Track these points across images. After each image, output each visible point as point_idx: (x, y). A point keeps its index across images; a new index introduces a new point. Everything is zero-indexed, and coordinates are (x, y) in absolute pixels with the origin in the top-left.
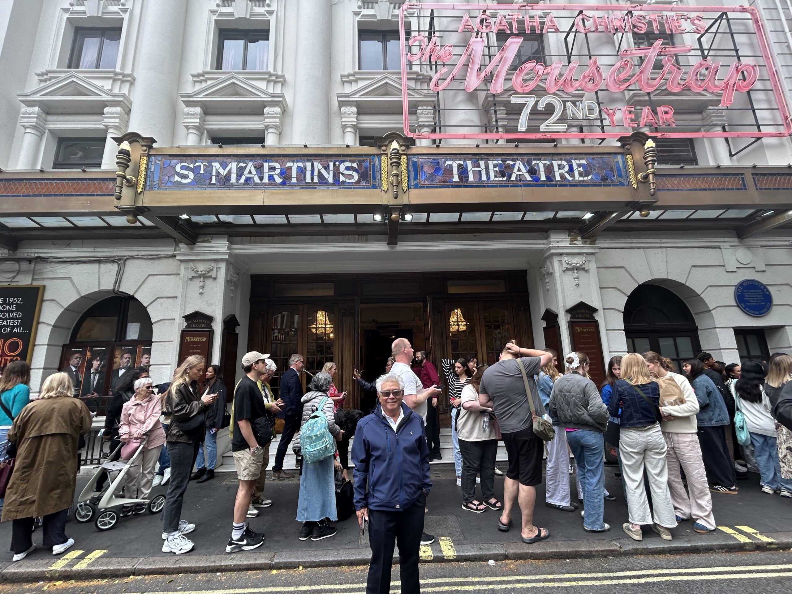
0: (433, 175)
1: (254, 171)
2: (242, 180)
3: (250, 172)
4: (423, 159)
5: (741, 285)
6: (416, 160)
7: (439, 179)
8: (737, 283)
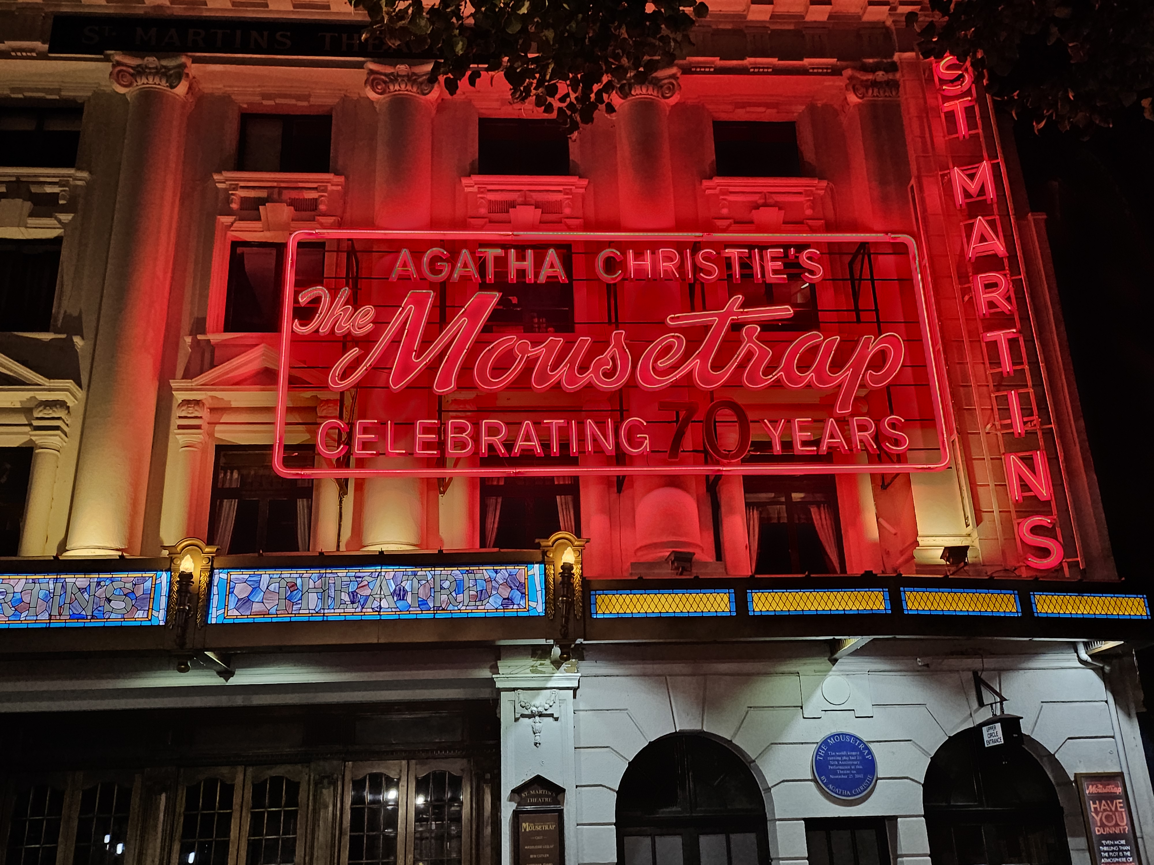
0: (246, 601)
4: (235, 575)
5: (825, 742)
6: (224, 576)
7: (257, 607)
8: (819, 739)
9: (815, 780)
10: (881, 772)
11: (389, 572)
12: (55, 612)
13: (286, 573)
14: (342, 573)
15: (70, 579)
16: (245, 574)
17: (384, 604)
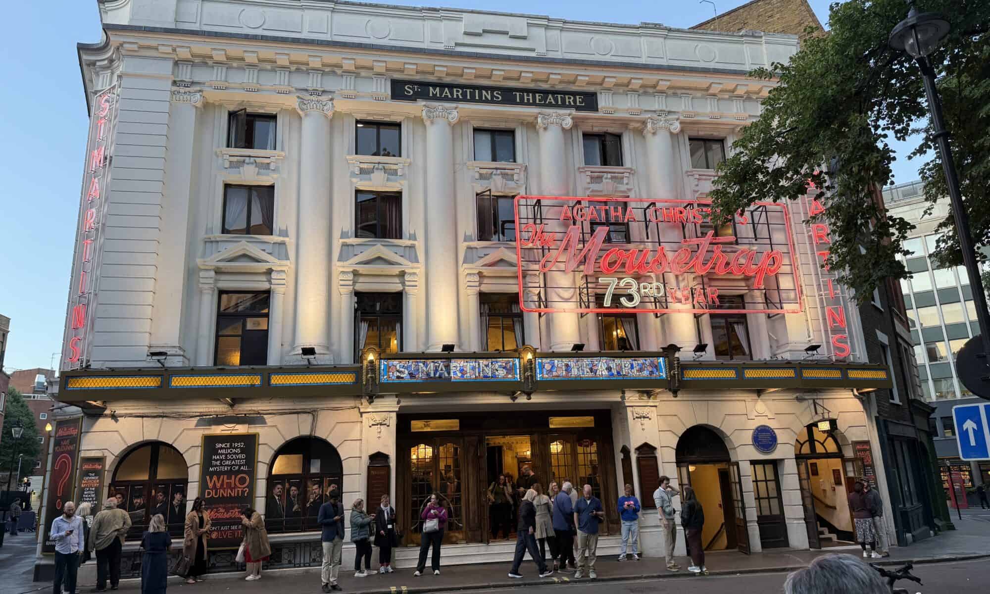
0: (550, 371)
1: (444, 369)
2: (437, 375)
3: (442, 370)
4: (544, 360)
5: (757, 429)
6: (540, 361)
7: (554, 374)
8: (754, 427)
9: (753, 445)
10: (779, 441)
11: (604, 360)
12: (477, 375)
13: (564, 360)
14: (585, 360)
15: (481, 361)
16: (548, 360)
17: (604, 373)
